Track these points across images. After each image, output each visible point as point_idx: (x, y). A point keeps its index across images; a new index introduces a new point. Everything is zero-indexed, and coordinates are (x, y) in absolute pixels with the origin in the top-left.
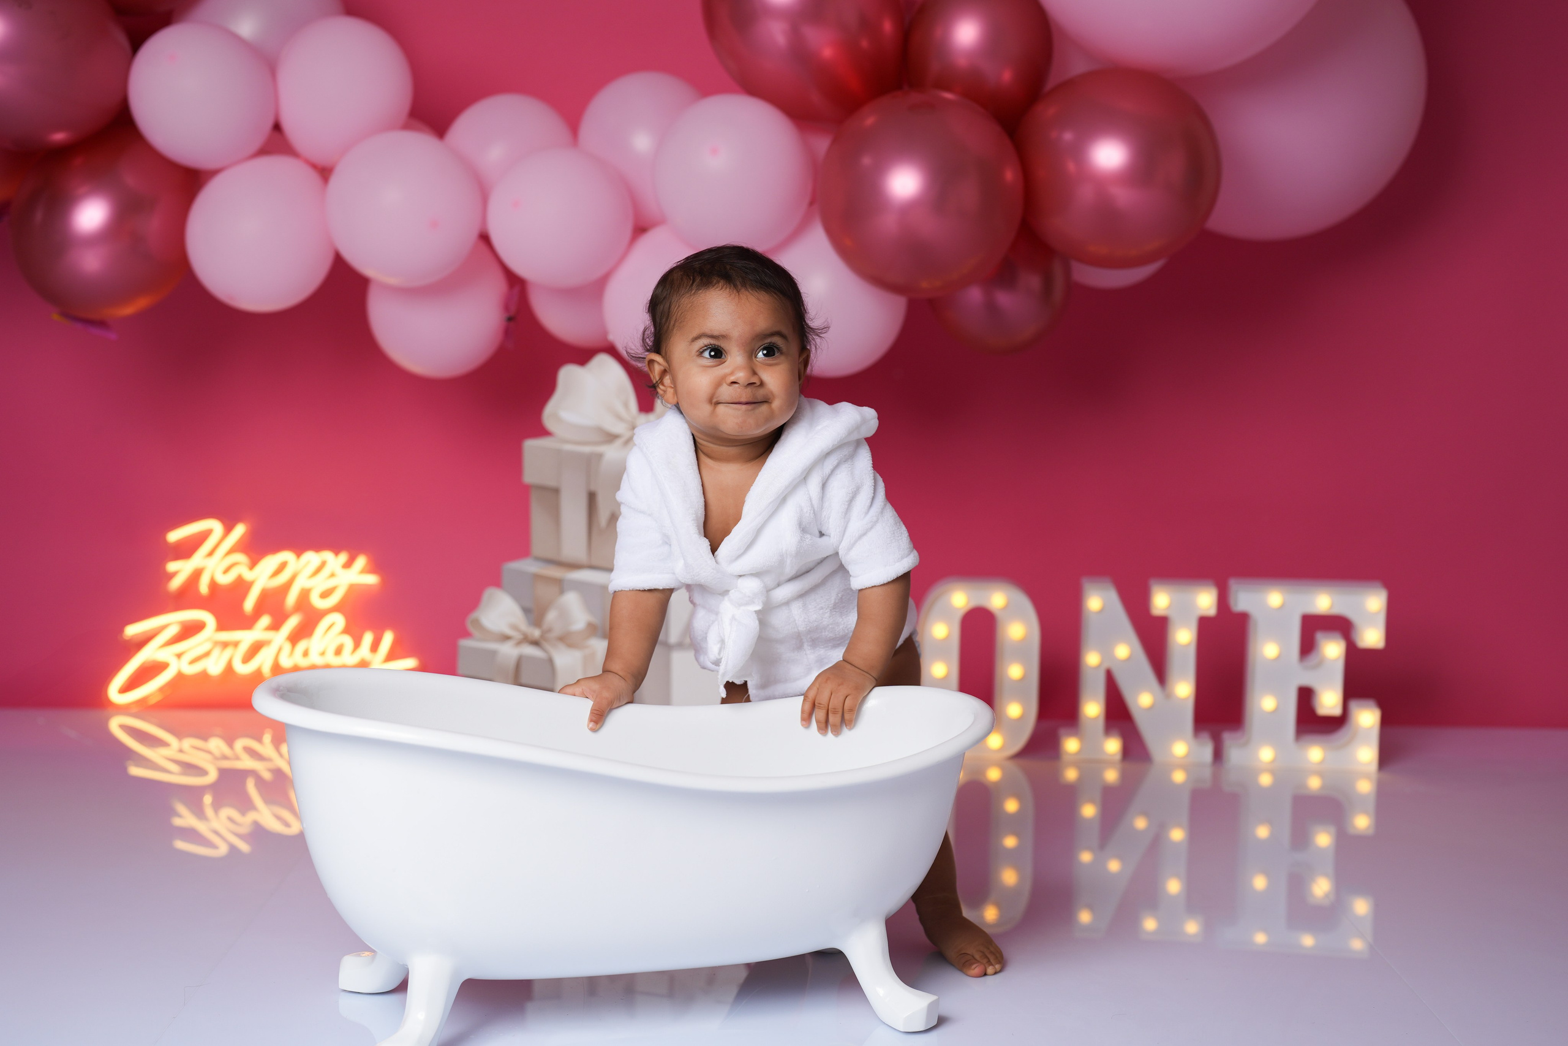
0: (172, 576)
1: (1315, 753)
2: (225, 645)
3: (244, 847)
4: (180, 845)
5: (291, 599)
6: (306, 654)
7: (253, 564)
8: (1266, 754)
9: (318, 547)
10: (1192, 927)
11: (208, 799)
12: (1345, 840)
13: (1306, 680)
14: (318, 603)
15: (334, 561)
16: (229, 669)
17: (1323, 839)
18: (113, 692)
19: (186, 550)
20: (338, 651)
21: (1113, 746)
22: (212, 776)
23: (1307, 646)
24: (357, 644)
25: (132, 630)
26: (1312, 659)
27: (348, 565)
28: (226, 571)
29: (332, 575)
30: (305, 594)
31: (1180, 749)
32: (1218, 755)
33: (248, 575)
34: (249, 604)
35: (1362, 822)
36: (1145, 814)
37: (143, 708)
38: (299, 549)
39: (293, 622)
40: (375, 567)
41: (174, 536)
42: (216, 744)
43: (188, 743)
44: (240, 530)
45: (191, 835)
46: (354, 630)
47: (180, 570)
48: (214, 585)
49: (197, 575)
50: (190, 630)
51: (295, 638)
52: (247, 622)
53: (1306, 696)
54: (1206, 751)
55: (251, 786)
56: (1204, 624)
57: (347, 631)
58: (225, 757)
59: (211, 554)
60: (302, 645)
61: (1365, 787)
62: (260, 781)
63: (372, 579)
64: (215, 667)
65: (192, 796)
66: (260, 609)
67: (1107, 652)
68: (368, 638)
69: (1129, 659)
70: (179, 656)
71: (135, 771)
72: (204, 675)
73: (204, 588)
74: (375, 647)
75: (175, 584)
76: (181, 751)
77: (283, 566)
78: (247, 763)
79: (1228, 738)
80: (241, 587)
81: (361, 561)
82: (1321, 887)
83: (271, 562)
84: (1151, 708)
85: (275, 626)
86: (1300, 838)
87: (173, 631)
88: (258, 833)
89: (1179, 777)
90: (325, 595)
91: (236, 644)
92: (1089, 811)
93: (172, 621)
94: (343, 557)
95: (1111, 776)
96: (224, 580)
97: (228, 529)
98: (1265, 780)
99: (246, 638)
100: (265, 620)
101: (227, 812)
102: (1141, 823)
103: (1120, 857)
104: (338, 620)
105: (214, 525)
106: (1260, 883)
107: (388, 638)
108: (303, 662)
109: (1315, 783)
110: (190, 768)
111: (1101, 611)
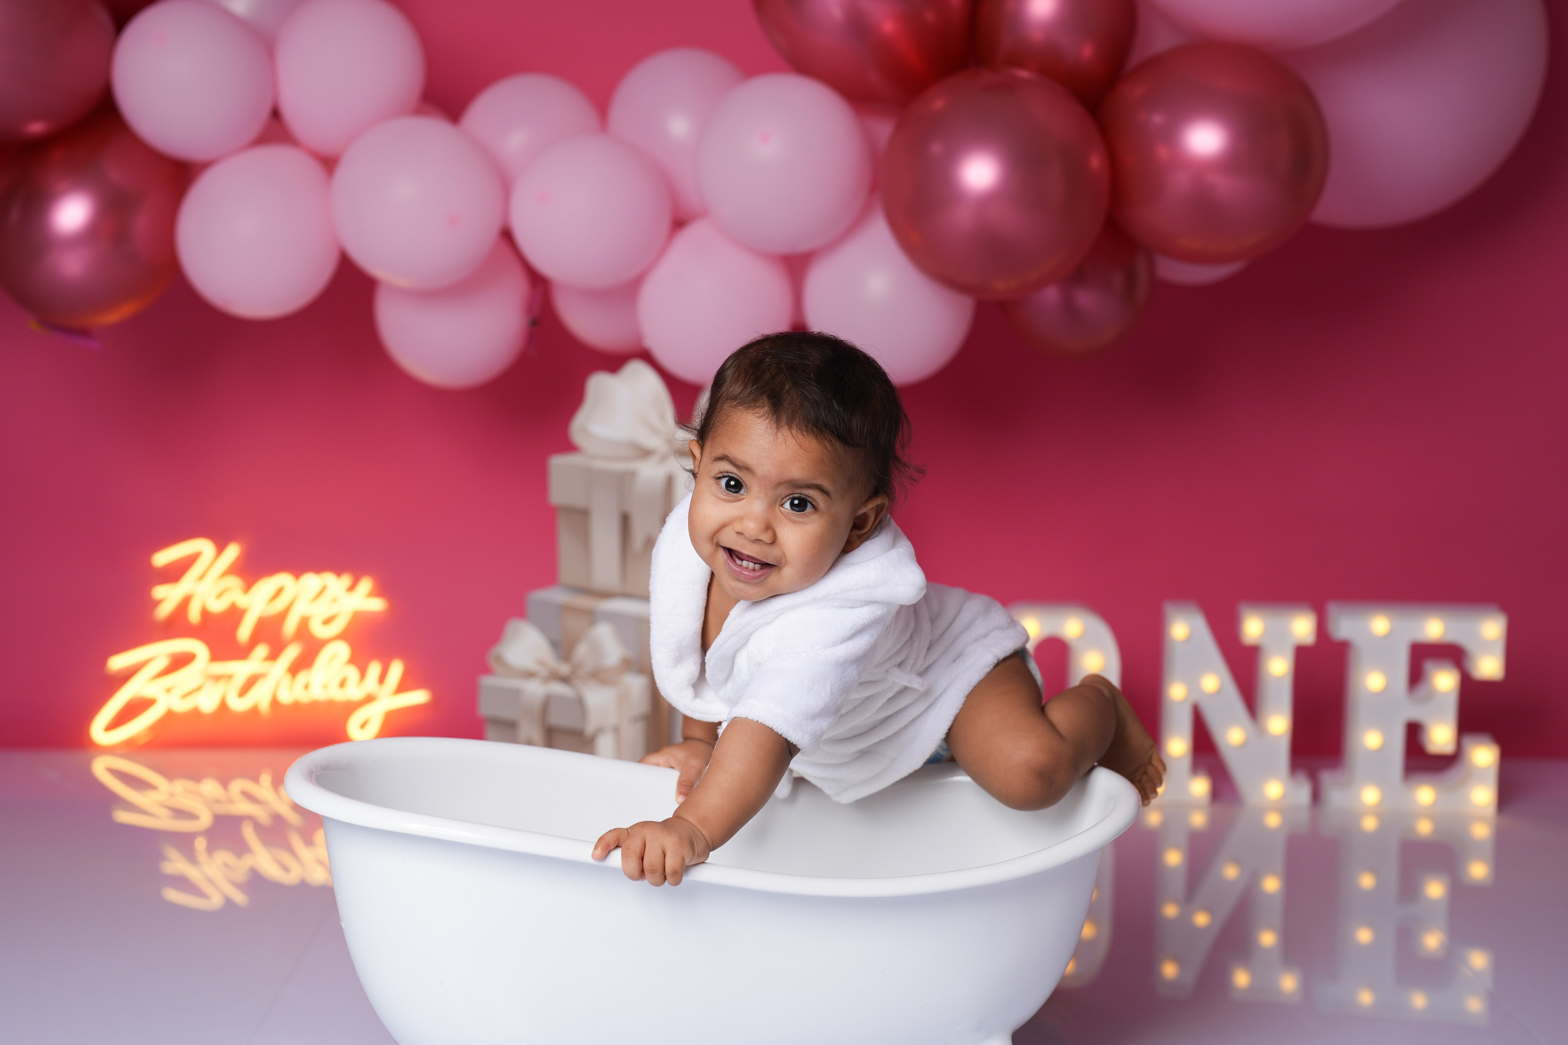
0: (157, 603)
1: (1425, 795)
2: (217, 678)
3: (239, 898)
4: (172, 895)
5: (290, 626)
6: (307, 687)
7: (248, 586)
8: (1370, 796)
9: (318, 568)
10: (1289, 983)
11: (200, 844)
12: (1459, 890)
13: (1414, 713)
14: (319, 630)
15: (334, 584)
16: (223, 706)
17: (1435, 889)
18: (99, 730)
19: (174, 573)
20: (342, 684)
21: (1200, 787)
22: (205, 820)
23: (1416, 676)
24: (363, 673)
25: (118, 662)
26: (1421, 690)
27: (352, 588)
28: (219, 596)
29: (334, 600)
30: (304, 623)
31: (1274, 790)
32: (1316, 796)
33: (242, 600)
34: (244, 632)
35: (1479, 871)
36: (1237, 861)
37: (130, 748)
38: (298, 571)
39: (292, 653)
40: (380, 590)
41: (162, 558)
42: (210, 787)
43: (180, 786)
44: (233, 552)
45: (182, 883)
46: (359, 660)
47: (167, 597)
48: (205, 613)
49: (185, 603)
50: (180, 662)
51: (295, 669)
52: (242, 653)
53: (1414, 732)
54: (1303, 793)
55: (248, 833)
56: (1302, 655)
57: (352, 661)
58: (218, 801)
59: (202, 577)
60: (302, 677)
61: (1481, 831)
62: (258, 827)
63: (377, 605)
64: (207, 703)
65: (184, 842)
66: (257, 638)
67: (1193, 684)
68: (374, 669)
69: (1219, 692)
70: (169, 690)
71: (123, 817)
72: (195, 713)
73: (194, 615)
74: (382, 679)
75: (164, 611)
76: (172, 795)
77: (279, 592)
78: (243, 807)
79: (1327, 777)
80: (235, 615)
81: (366, 585)
82: (1432, 941)
83: (267, 586)
84: (1243, 746)
85: (273, 656)
86: (1409, 889)
87: (162, 663)
88: (256, 882)
89: (1273, 820)
90: (327, 621)
91: (229, 677)
92: (1174, 858)
93: (159, 652)
94: (346, 580)
95: (1198, 820)
96: (217, 606)
97: (220, 549)
98: (1370, 824)
99: (240, 669)
100: (262, 651)
101: (223, 856)
102: (1231, 872)
103: (1208, 909)
104: (342, 650)
105: (203, 546)
106: (1364, 936)
107: (397, 669)
108: (304, 697)
109: (1424, 827)
110: (180, 813)
111: (1189, 640)
